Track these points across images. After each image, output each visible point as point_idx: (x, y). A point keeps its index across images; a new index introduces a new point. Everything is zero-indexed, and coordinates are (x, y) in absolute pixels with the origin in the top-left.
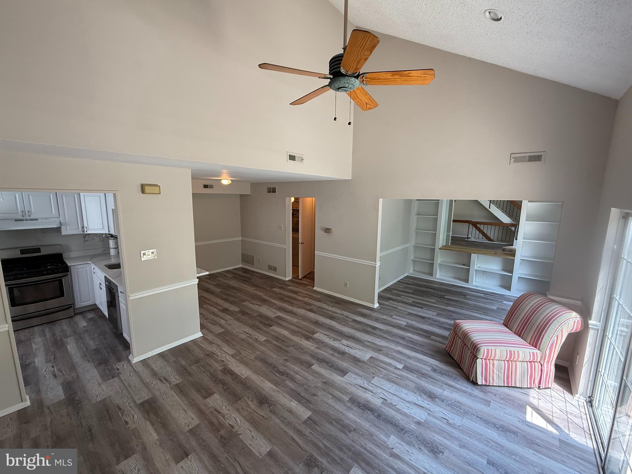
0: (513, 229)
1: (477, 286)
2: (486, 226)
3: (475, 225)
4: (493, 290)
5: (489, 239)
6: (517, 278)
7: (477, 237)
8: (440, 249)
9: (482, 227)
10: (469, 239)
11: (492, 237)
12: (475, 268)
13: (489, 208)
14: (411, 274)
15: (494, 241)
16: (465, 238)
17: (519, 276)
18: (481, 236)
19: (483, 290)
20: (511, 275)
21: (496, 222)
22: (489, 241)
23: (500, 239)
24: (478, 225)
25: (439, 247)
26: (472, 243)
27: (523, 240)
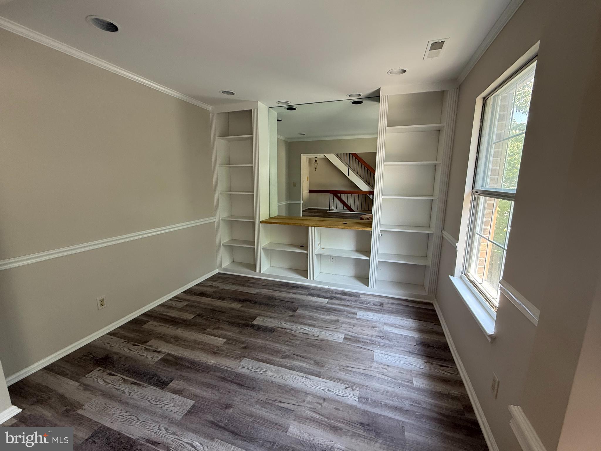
0: (371, 196)
1: (320, 283)
2: (346, 195)
3: (335, 193)
4: (343, 288)
5: (350, 209)
6: (376, 263)
7: (338, 207)
8: (262, 222)
9: (342, 196)
10: (331, 210)
11: (352, 207)
12: (316, 251)
13: (348, 175)
14: (224, 269)
15: (355, 212)
16: (327, 210)
17: (378, 260)
18: (342, 205)
19: (329, 287)
20: (368, 258)
21: (355, 190)
22: (350, 211)
23: (359, 208)
24: (339, 195)
25: (261, 220)
26: (333, 214)
27: (383, 197)
